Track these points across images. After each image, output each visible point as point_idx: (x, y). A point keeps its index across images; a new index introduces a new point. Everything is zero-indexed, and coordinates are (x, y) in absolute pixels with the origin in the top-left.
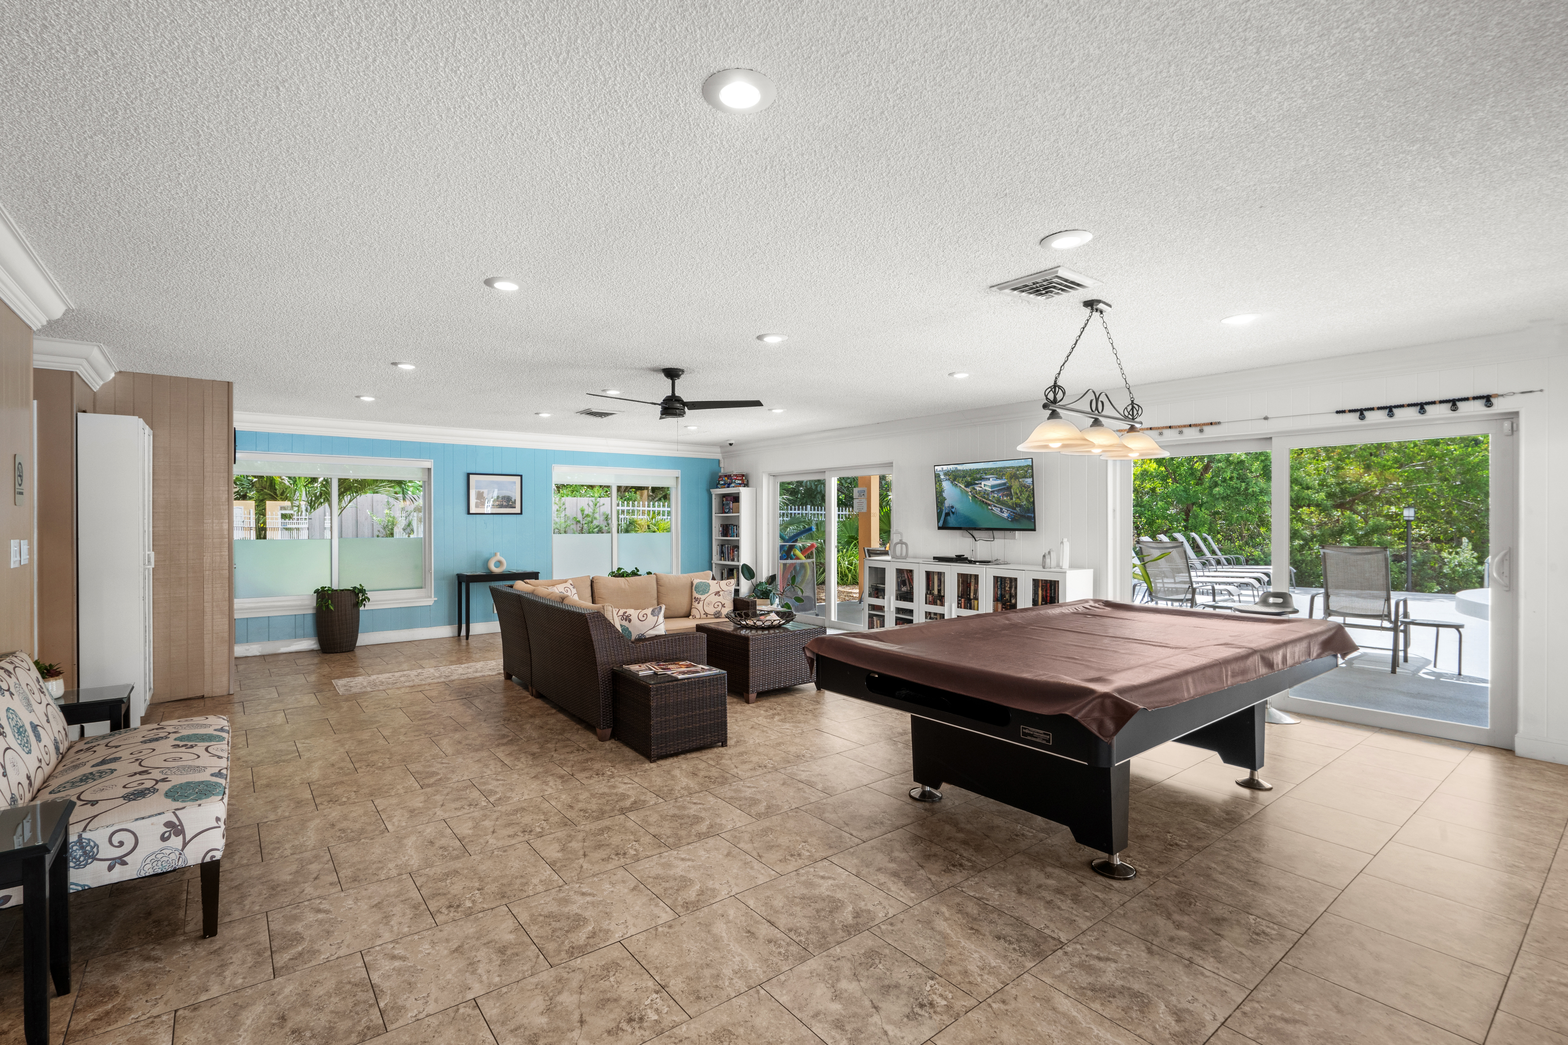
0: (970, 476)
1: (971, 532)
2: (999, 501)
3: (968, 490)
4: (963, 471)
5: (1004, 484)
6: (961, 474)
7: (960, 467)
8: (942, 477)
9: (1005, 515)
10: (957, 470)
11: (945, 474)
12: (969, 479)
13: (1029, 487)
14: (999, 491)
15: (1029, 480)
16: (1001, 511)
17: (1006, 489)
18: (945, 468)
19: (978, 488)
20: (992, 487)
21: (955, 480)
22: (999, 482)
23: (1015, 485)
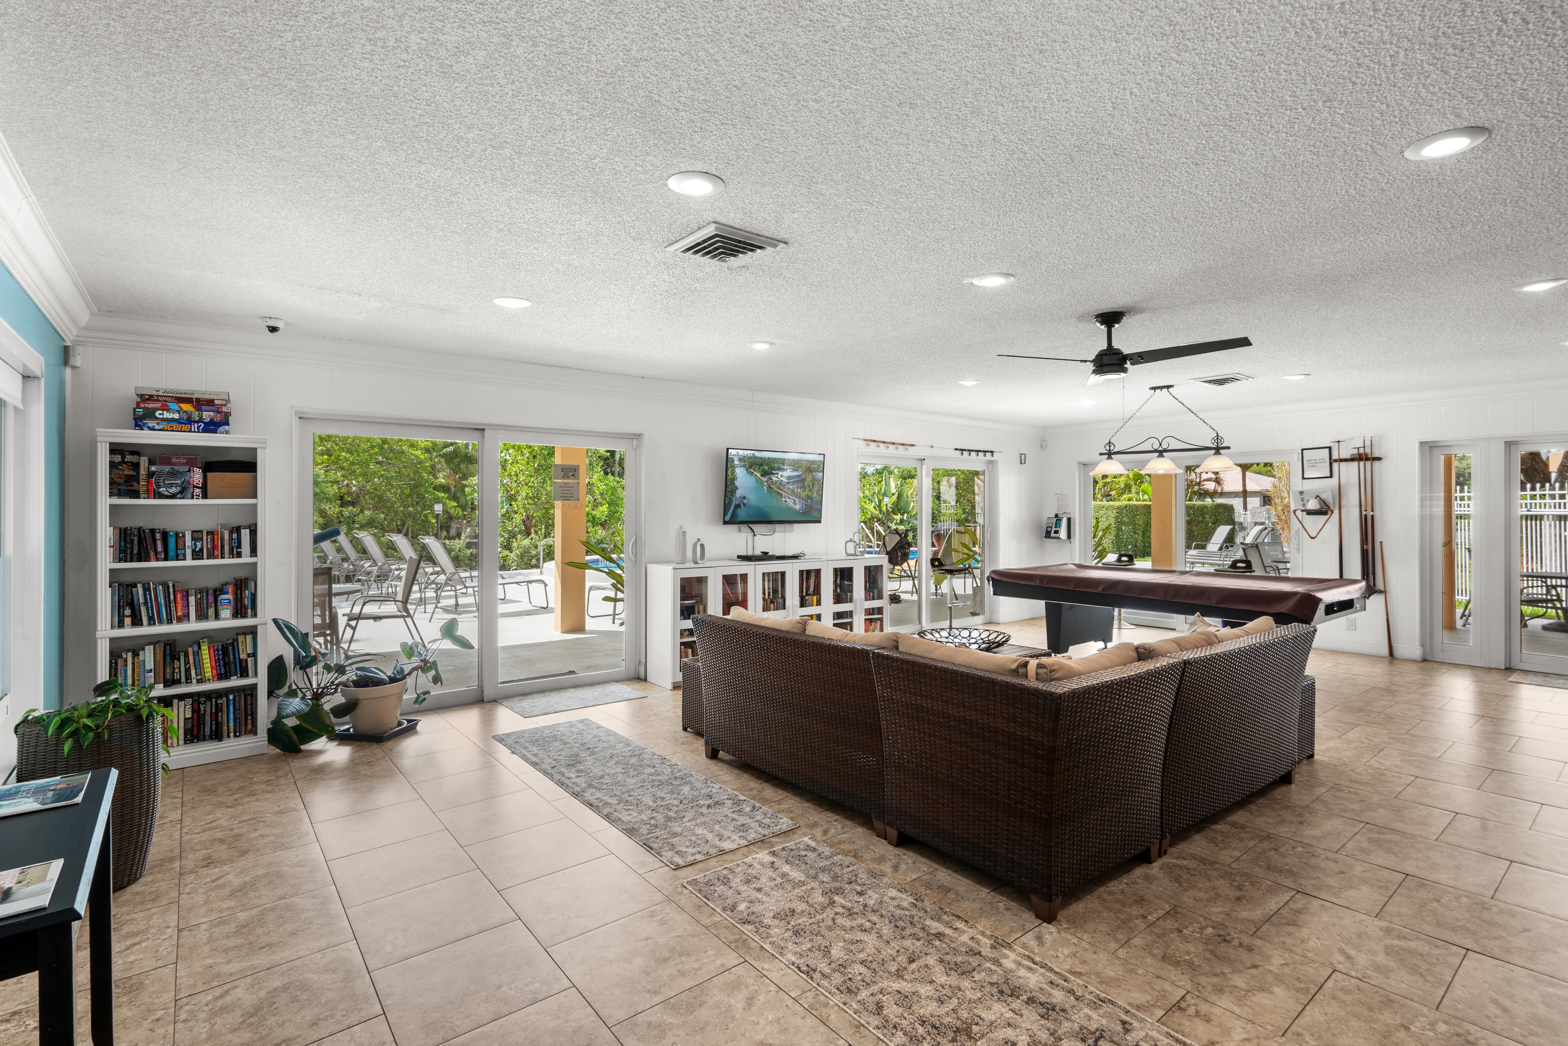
0: (767, 465)
1: (751, 526)
2: (793, 492)
3: (764, 479)
4: (761, 458)
5: (799, 476)
6: (759, 461)
7: (757, 454)
8: (736, 462)
9: (797, 507)
10: (755, 457)
11: (740, 460)
12: (766, 468)
13: (819, 480)
14: (794, 483)
15: (821, 474)
16: (795, 503)
17: (800, 481)
18: (741, 452)
19: (774, 479)
20: (789, 478)
21: (750, 467)
22: (795, 473)
23: (809, 478)
